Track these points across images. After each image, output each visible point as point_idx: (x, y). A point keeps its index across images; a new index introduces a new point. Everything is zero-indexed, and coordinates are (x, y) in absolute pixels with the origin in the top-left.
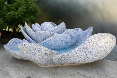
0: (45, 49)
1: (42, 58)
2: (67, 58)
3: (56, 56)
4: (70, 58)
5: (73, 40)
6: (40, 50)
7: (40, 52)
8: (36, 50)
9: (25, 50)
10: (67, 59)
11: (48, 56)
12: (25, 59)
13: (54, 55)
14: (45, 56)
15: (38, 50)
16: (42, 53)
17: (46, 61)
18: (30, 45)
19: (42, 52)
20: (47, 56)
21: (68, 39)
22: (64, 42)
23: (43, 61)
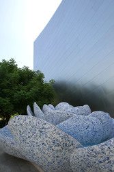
0: (53, 129)
1: (47, 152)
2: (102, 160)
3: (76, 150)
4: (108, 158)
5: (105, 129)
6: (43, 130)
7: (44, 136)
8: (37, 130)
9: (18, 132)
10: (101, 162)
11: (60, 148)
12: (19, 156)
13: (72, 147)
14: (53, 148)
15: (41, 132)
16: (47, 139)
17: (56, 163)
18: (28, 121)
19: (49, 136)
20: (57, 148)
21: (96, 126)
22: (90, 130)
23: (50, 160)
